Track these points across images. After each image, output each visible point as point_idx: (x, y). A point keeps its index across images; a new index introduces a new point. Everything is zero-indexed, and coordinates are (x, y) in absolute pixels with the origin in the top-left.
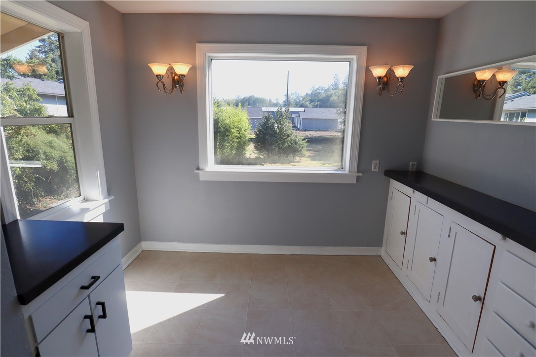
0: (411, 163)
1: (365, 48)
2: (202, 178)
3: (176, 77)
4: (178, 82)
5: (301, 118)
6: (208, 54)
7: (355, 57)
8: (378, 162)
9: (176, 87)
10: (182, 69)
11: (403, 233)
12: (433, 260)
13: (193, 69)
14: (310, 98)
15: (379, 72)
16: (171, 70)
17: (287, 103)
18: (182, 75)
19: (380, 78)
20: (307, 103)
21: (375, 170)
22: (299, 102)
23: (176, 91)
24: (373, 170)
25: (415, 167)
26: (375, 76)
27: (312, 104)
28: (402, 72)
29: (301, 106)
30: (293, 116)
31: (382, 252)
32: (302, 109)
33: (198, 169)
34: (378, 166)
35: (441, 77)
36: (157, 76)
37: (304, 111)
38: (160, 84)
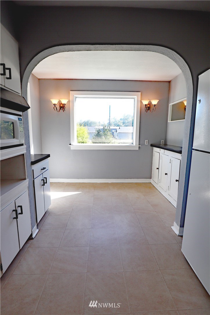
0: (162, 141)
1: (140, 93)
2: (72, 149)
3: (61, 105)
4: (62, 107)
5: (118, 132)
6: (75, 96)
7: (136, 97)
8: (147, 140)
9: (61, 109)
10: (64, 101)
11: (157, 169)
12: (166, 174)
13: (69, 102)
14: (122, 121)
15: (145, 102)
16: (60, 102)
17: (110, 124)
18: (65, 104)
19: (146, 105)
20: (121, 124)
21: (147, 144)
22: (117, 124)
23: (62, 111)
24: (146, 144)
25: (163, 143)
26: (144, 104)
27: (124, 124)
28: (155, 102)
29: (118, 126)
30: (113, 131)
31: (151, 181)
32: (118, 128)
33: (70, 144)
34: (147, 142)
35: (171, 104)
36: (54, 104)
37: (120, 128)
38: (55, 108)
